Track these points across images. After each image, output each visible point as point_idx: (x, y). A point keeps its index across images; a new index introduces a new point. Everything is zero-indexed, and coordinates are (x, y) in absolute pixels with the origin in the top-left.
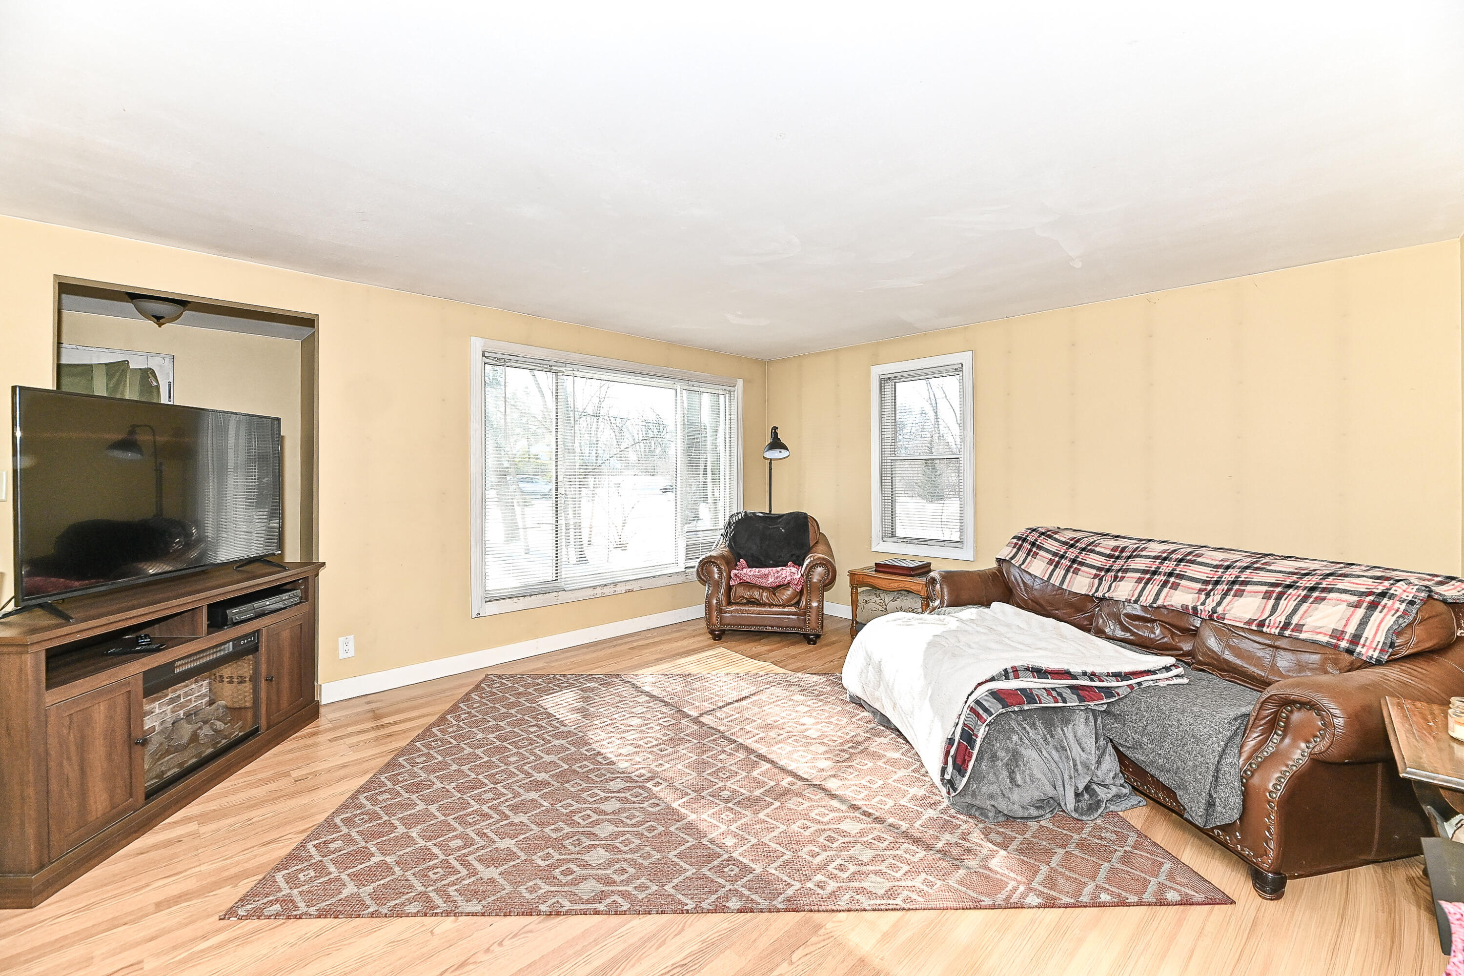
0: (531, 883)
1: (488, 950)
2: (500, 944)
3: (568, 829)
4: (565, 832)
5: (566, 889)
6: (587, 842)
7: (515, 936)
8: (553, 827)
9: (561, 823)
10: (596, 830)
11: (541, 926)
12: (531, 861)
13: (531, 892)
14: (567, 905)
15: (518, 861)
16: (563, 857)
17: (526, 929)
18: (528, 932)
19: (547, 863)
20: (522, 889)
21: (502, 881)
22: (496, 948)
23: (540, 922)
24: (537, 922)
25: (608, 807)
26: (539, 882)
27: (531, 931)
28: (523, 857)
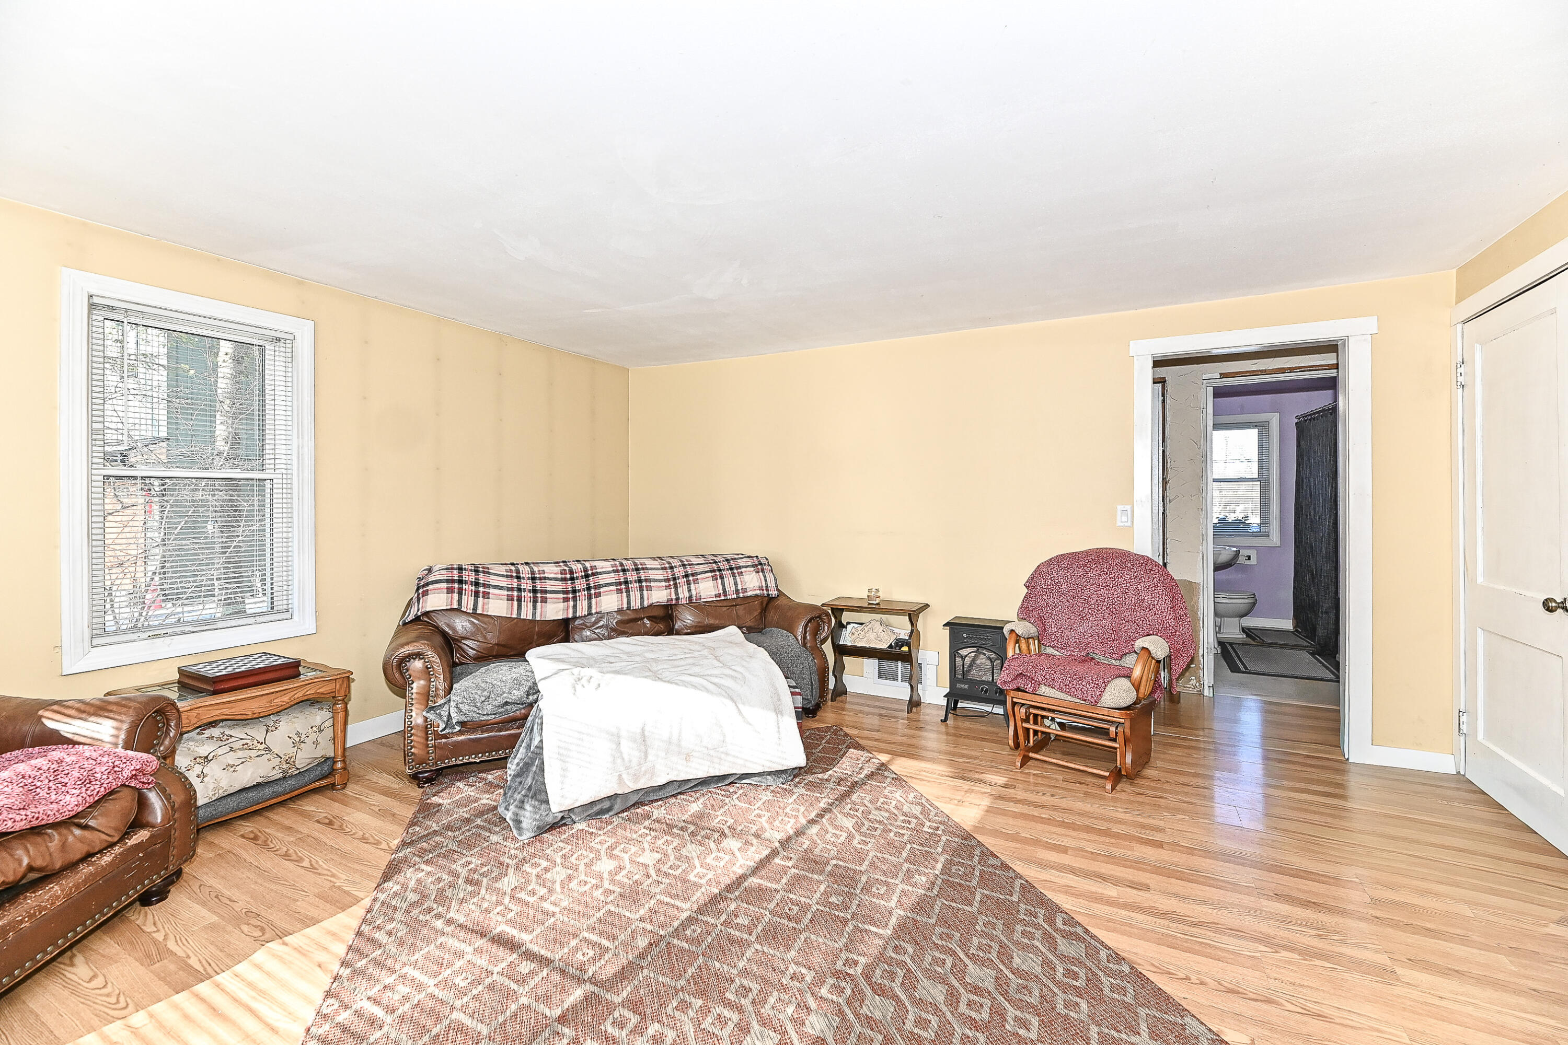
0: (1116, 996)
1: (1202, 983)
2: (1187, 978)
3: (1011, 1012)
4: (1018, 1013)
5: (1089, 964)
6: (1015, 981)
7: (1170, 973)
8: (1022, 1032)
9: (1007, 1027)
10: (990, 985)
11: (1139, 961)
12: (1091, 1016)
13: (1124, 989)
14: (1103, 954)
15: (1106, 1031)
16: (1056, 990)
17: (1156, 970)
18: (1156, 967)
19: (1078, 1000)
20: (1129, 999)
21: (1143, 1027)
22: (1194, 979)
23: (1139, 964)
24: (1142, 967)
25: (938, 994)
26: (1107, 991)
27: (1153, 965)
28: (1094, 1029)
